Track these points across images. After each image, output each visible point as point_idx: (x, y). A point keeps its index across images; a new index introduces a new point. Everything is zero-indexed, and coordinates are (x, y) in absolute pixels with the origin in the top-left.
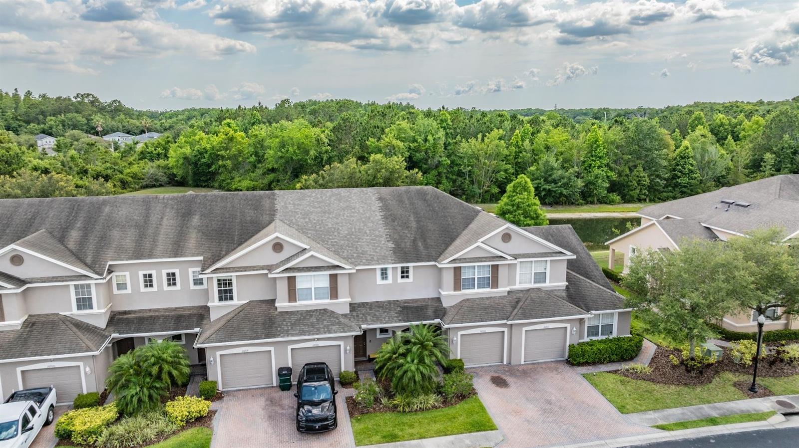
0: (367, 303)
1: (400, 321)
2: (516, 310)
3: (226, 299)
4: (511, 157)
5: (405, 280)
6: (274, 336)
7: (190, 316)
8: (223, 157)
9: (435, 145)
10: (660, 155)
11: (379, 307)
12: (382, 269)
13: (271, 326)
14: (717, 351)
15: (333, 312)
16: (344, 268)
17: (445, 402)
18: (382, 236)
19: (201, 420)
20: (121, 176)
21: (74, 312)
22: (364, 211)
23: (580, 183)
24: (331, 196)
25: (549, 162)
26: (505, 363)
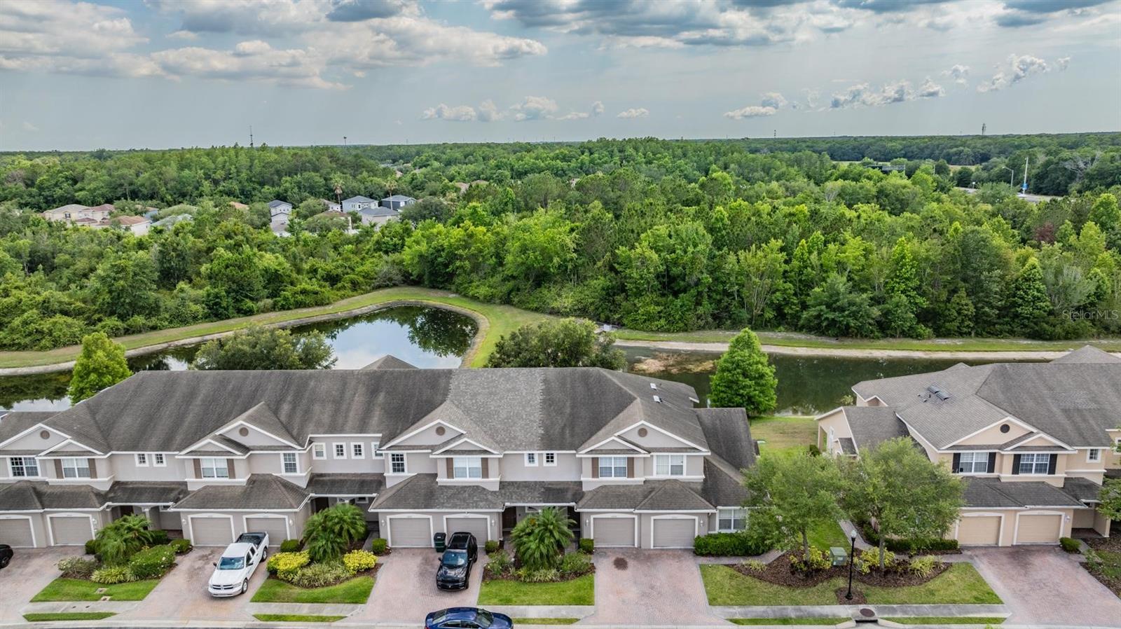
0: (516, 482)
1: (540, 501)
2: (646, 500)
3: (399, 471)
4: (793, 274)
5: (550, 464)
7: (371, 482)
8: (461, 258)
9: (693, 261)
10: (991, 277)
11: (526, 487)
12: (529, 455)
13: (430, 498)
14: (842, 557)
15: (484, 489)
16: (492, 454)
17: (562, 577)
18: (535, 422)
19: (369, 571)
20: (352, 276)
21: (283, 474)
22: (526, 393)
23: (876, 312)
24: (500, 377)
25: (834, 283)
26: (636, 546)
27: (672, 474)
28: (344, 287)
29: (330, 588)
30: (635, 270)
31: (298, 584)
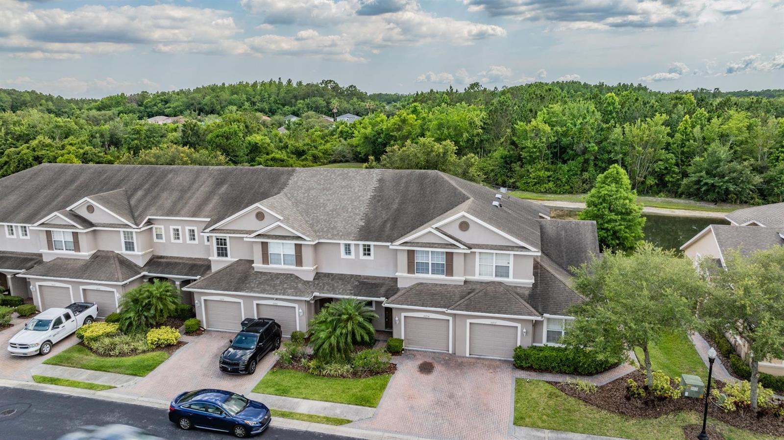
0: (332, 274)
1: (351, 294)
2: (462, 301)
3: (223, 256)
4: (675, 145)
5: (367, 258)
6: (241, 290)
8: (396, 139)
9: (580, 131)
11: (340, 279)
12: (346, 245)
13: (243, 282)
14: (695, 386)
15: (297, 278)
16: (305, 240)
17: (354, 374)
18: (359, 215)
19: (170, 347)
20: (315, 152)
21: (123, 252)
22: (359, 190)
23: (758, 179)
25: (716, 152)
27: (496, 276)
28: (306, 159)
29: (124, 359)
30: (529, 141)
31: (96, 352)
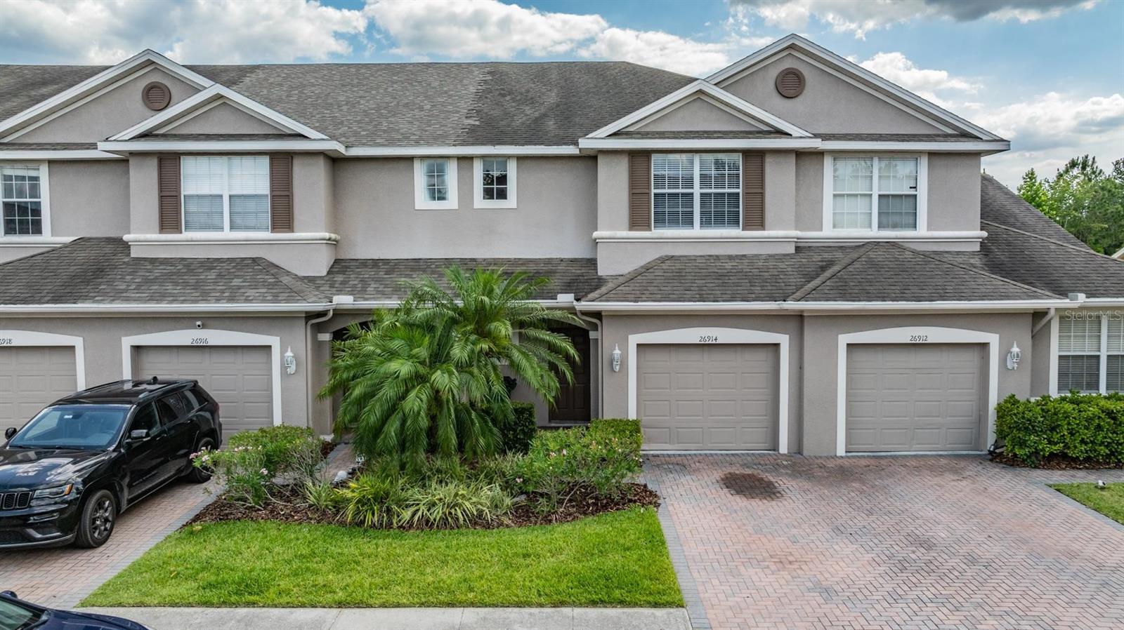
2: (816, 282)
3: (24, 231)
5: (495, 203)
6: (75, 300)
11: (415, 270)
12: (431, 165)
13: (87, 282)
15: (277, 267)
16: (303, 137)
18: (457, 112)
22: (441, 85)
26: (783, 449)
27: (881, 226)
